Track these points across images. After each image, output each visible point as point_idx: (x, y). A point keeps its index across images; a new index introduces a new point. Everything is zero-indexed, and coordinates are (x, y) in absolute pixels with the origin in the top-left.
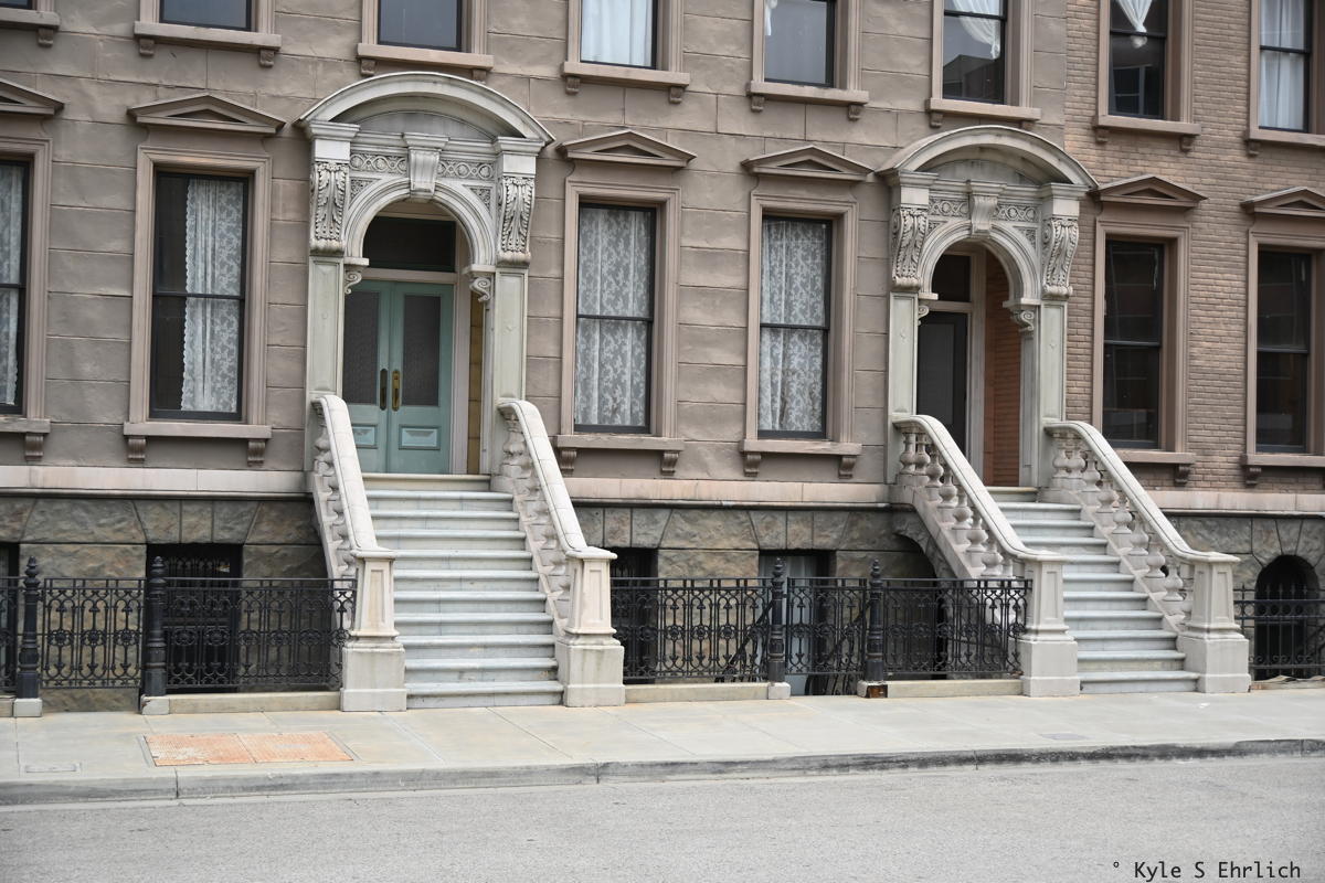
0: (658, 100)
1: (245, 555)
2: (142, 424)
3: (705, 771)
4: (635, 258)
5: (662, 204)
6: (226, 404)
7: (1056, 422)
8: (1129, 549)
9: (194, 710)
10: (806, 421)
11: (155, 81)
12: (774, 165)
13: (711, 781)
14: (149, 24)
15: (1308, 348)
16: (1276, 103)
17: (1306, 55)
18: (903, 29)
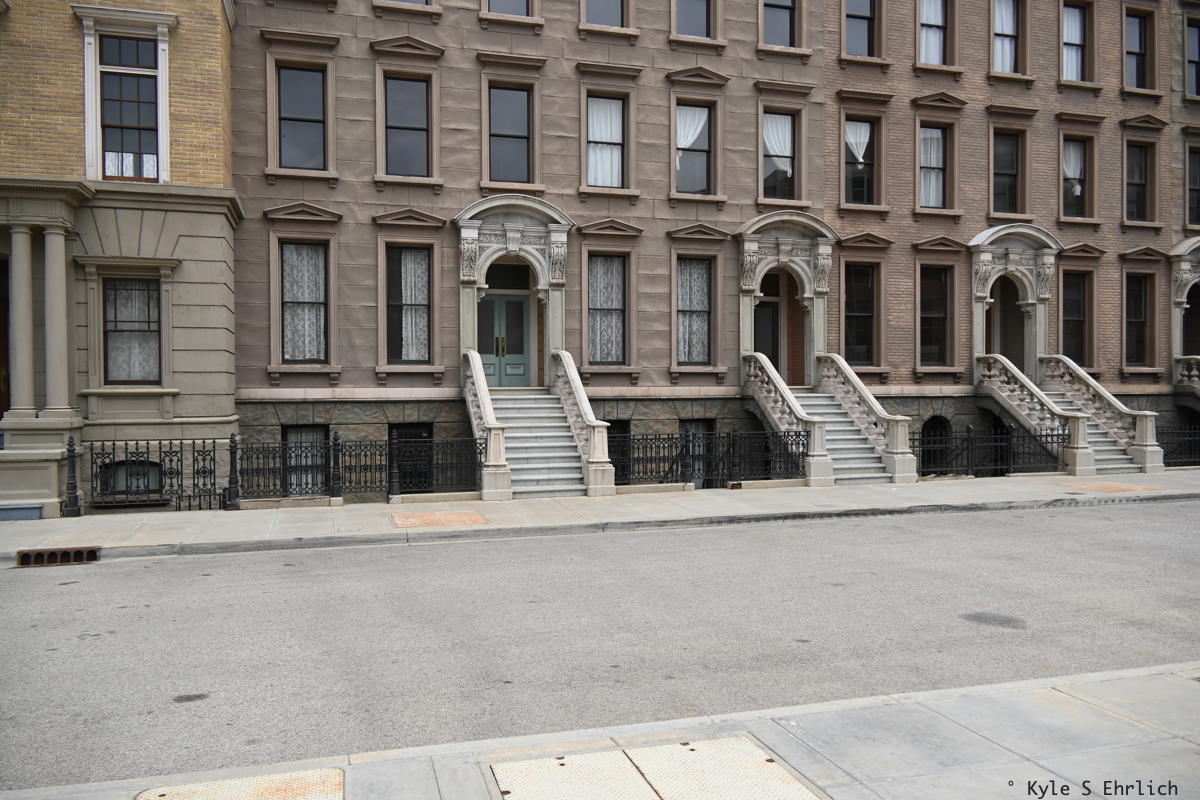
0: (625, 204)
1: (434, 428)
2: (384, 367)
3: (653, 526)
4: (616, 280)
5: (628, 254)
6: (423, 356)
7: (822, 354)
8: (858, 415)
9: (414, 501)
10: (700, 357)
11: (385, 203)
12: (682, 233)
13: (657, 530)
14: (381, 176)
15: (946, 313)
16: (929, 195)
17: (943, 170)
18: (744, 165)
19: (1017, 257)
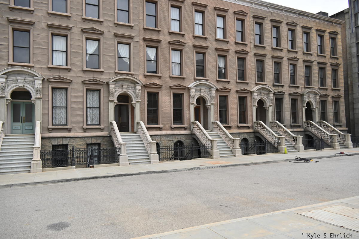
0: (66, 71)
4: (64, 97)
5: (68, 88)
7: (138, 121)
8: (145, 141)
10: (96, 123)
12: (87, 81)
13: (34, 186)
15: (182, 108)
16: (176, 71)
17: (180, 64)
18: (110, 60)
19: (204, 91)
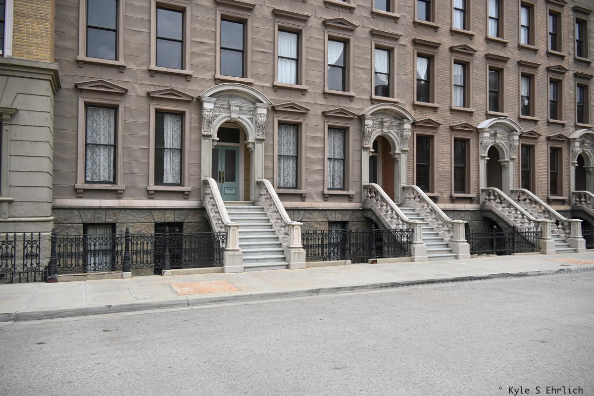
0: (299, 94)
1: (184, 226)
2: (152, 187)
3: (348, 290)
4: (293, 139)
5: (301, 124)
6: (177, 181)
7: (405, 185)
8: (431, 220)
9: (179, 274)
10: (339, 185)
11: (154, 84)
12: (331, 113)
13: (350, 293)
14: (153, 67)
15: (465, 165)
16: (457, 100)
17: (464, 87)
18: (364, 76)
19: (500, 136)
